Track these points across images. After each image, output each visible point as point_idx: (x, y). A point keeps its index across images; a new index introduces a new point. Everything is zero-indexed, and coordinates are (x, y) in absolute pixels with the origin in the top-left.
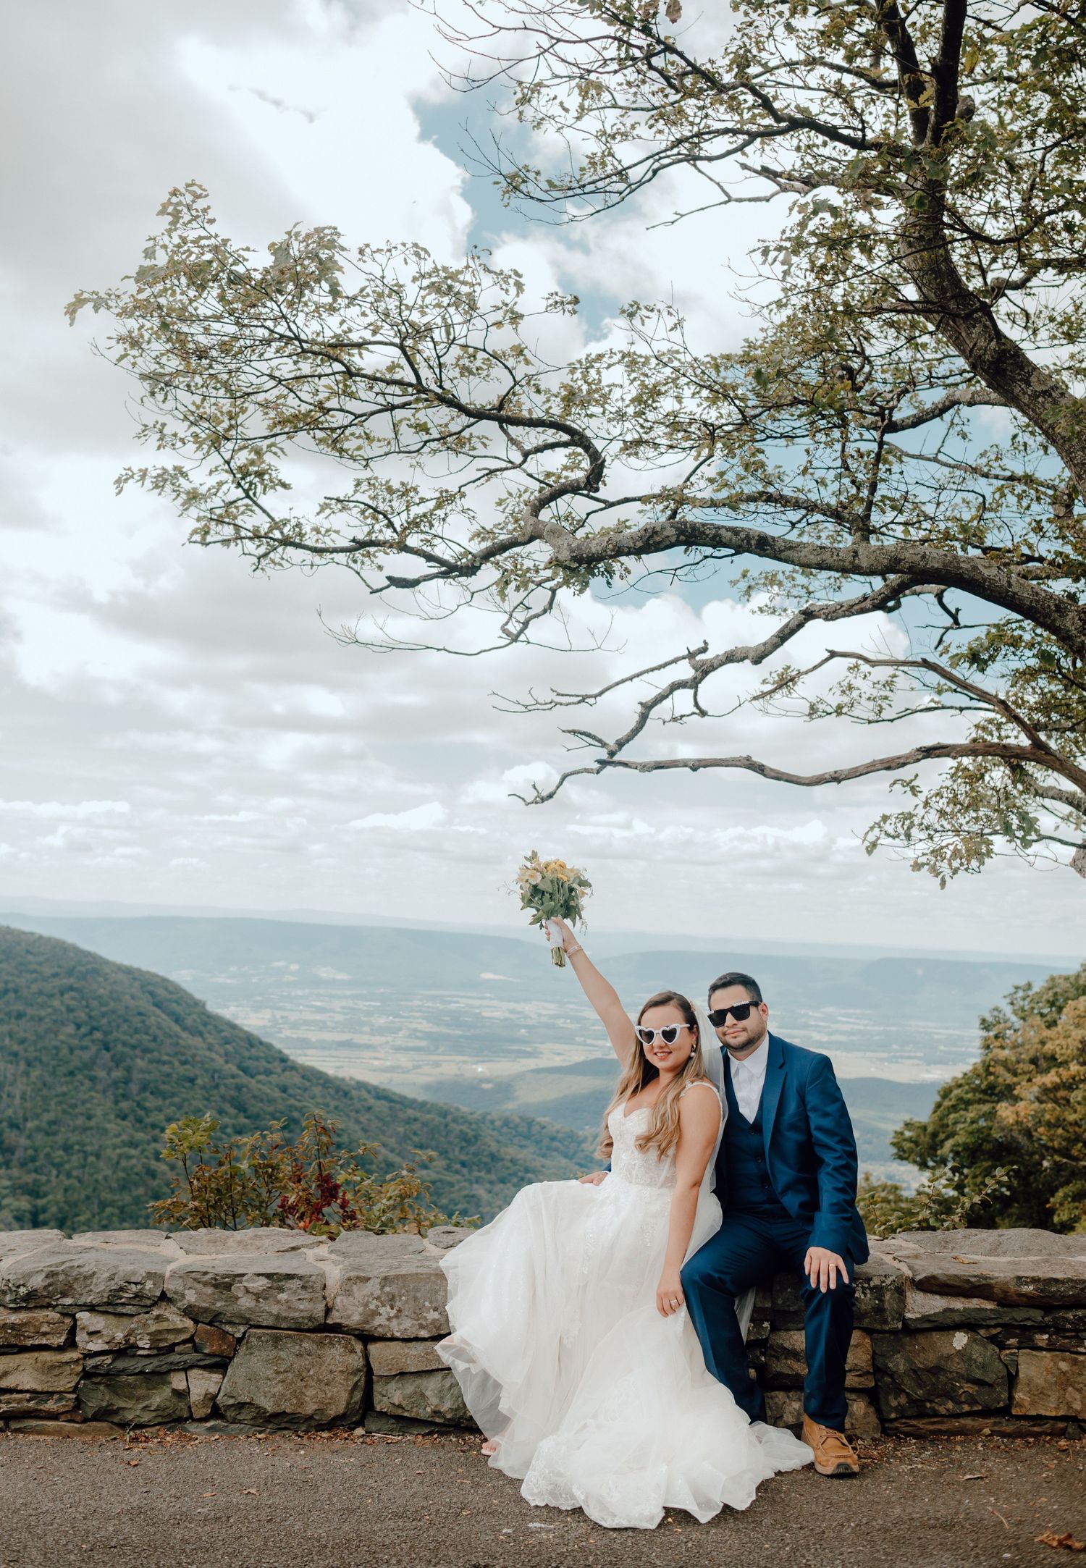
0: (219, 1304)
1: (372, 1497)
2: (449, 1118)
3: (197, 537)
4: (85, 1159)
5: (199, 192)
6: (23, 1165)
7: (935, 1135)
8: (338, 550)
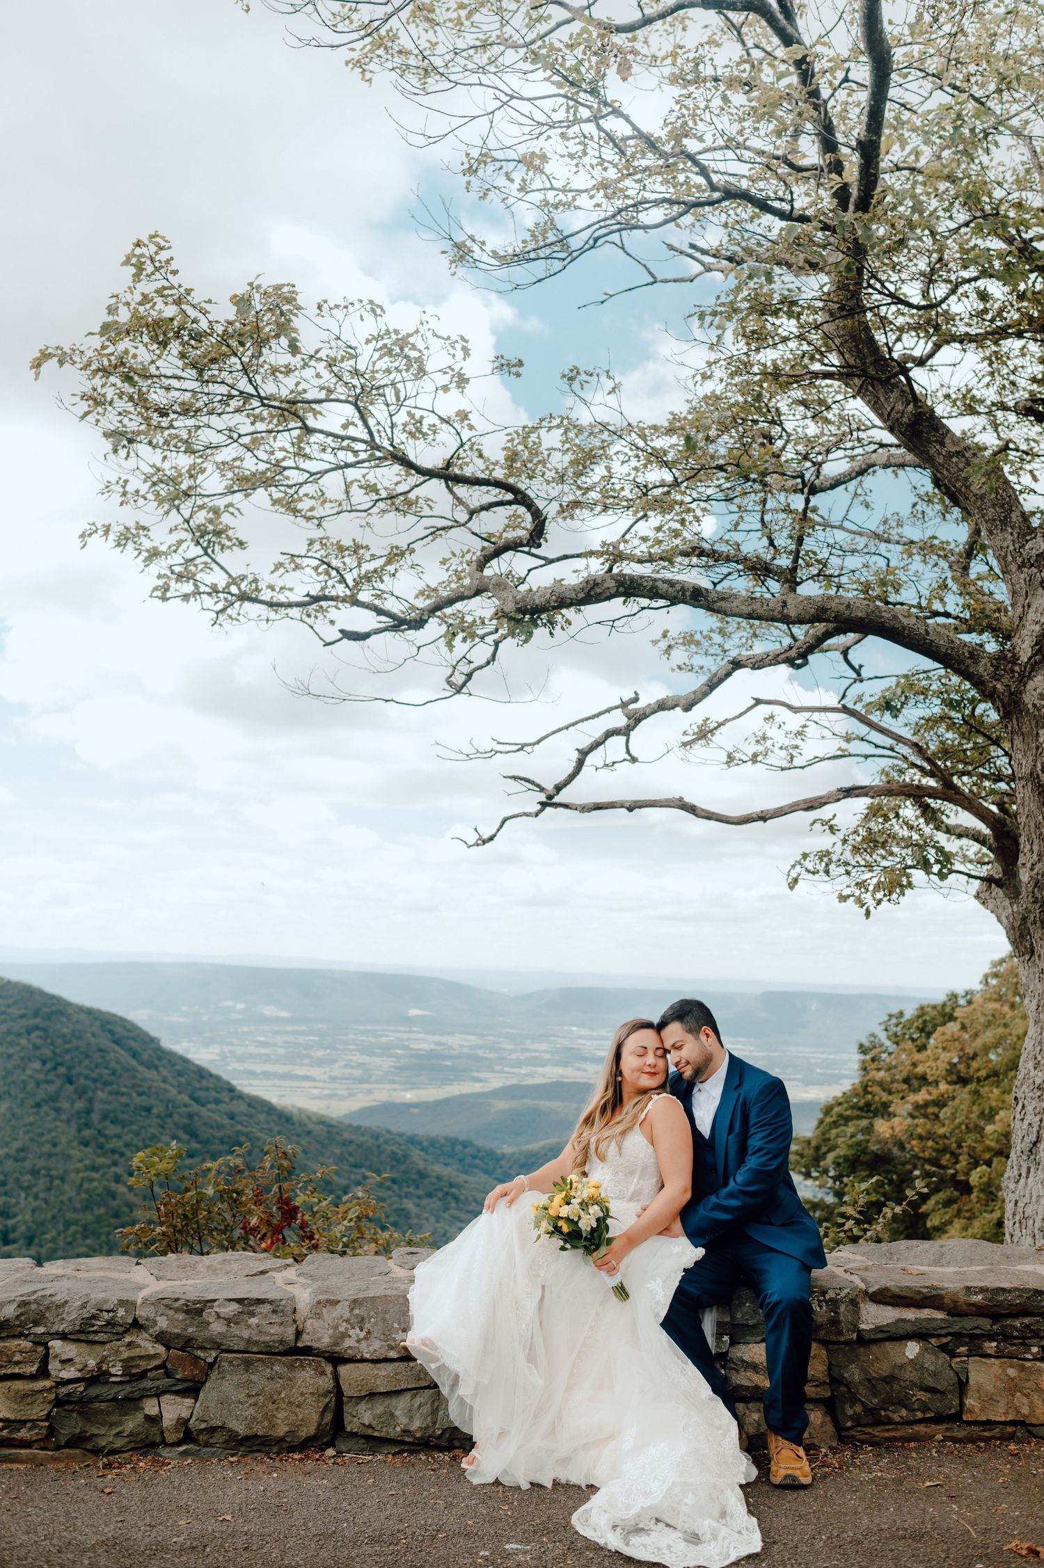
0: (190, 1330)
1: (347, 1520)
2: (381, 1140)
3: (159, 593)
4: (51, 1182)
5: (162, 243)
7: (818, 1148)
8: (290, 605)
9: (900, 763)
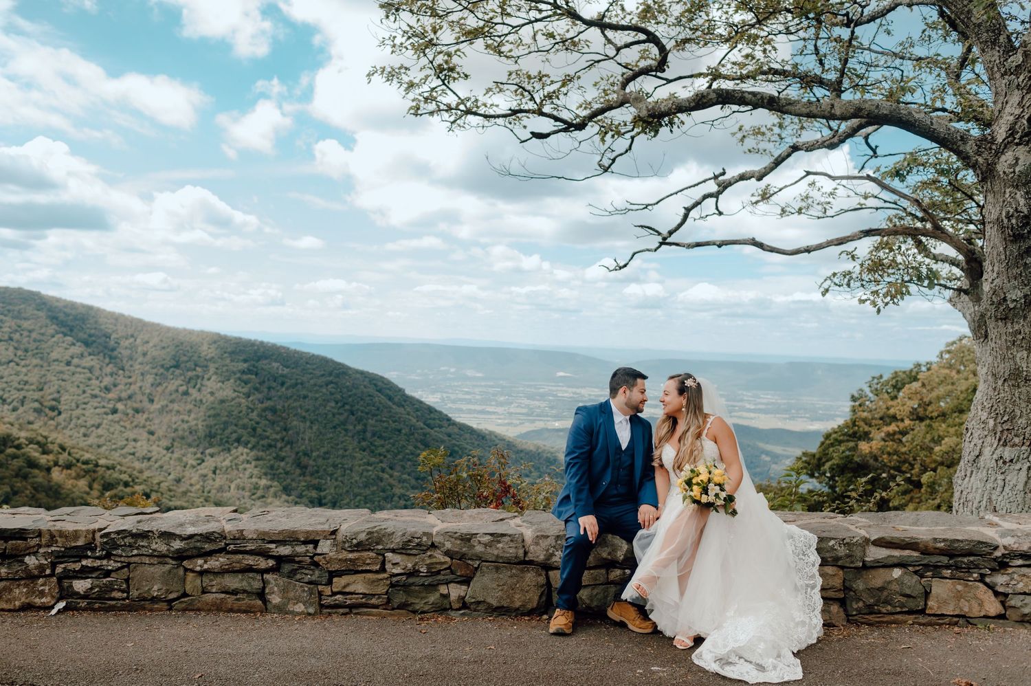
0: (464, 549)
3: (413, 111)
4: (345, 471)
6: (312, 475)
7: (820, 459)
8: (499, 116)
9: (901, 212)
